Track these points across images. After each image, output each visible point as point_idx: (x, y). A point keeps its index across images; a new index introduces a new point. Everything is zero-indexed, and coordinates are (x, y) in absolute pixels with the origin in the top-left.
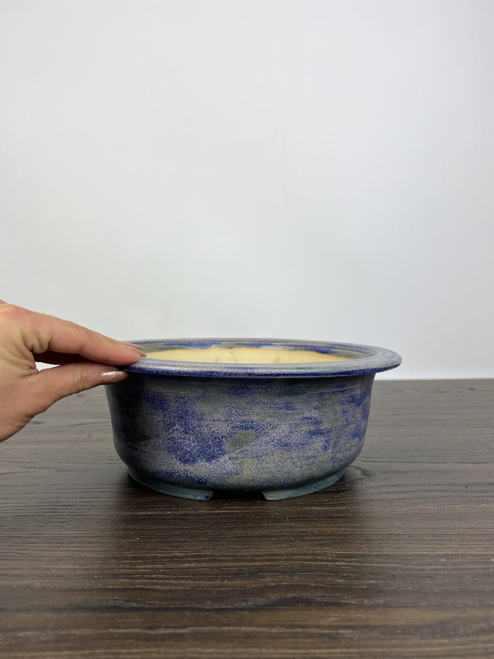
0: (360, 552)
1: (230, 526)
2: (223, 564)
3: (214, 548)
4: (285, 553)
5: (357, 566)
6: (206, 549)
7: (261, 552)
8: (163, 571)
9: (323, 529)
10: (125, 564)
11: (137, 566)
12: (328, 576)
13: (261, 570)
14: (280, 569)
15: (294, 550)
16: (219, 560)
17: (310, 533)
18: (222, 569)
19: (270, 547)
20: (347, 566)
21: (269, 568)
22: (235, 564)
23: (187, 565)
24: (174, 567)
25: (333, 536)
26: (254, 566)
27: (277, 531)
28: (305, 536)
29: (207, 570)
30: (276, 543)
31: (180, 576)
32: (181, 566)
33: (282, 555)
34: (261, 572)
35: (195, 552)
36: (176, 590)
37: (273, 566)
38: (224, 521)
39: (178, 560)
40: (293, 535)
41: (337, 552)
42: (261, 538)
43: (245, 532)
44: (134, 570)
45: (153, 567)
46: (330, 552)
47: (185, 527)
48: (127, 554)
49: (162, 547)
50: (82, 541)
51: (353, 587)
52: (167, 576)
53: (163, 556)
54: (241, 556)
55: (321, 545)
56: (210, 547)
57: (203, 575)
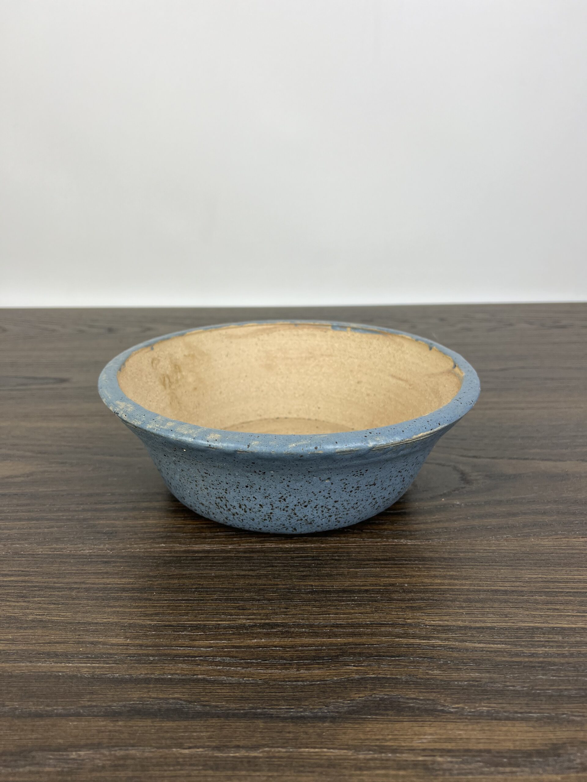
6: (276, 614)
8: (229, 652)
14: (364, 651)
19: (352, 611)
21: (352, 648)
26: (336, 645)
33: (367, 626)
34: (343, 654)
37: (356, 645)
41: (432, 622)
42: (341, 594)
45: (217, 643)
55: (412, 608)
56: (282, 610)
57: (275, 659)
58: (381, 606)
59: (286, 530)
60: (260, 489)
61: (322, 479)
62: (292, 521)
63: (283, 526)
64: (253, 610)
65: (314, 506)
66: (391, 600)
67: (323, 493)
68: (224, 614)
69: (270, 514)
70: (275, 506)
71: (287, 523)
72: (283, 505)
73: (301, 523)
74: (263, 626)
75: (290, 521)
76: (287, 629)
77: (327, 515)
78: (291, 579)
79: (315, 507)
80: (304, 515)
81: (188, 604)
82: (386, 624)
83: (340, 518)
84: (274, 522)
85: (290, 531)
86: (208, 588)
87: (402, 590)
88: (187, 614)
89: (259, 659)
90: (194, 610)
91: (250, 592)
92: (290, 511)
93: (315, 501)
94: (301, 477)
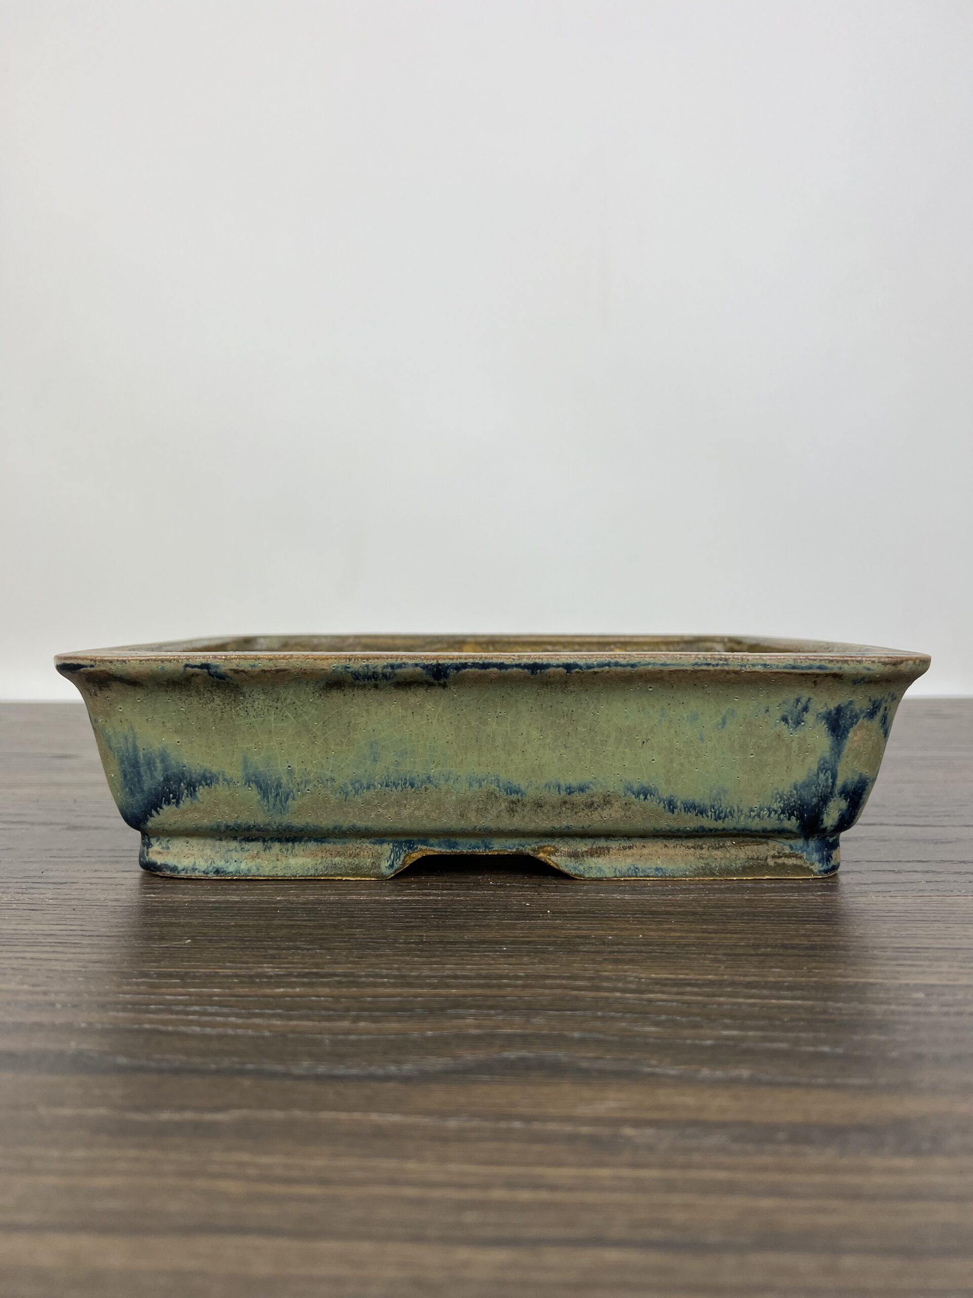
0: (710, 977)
1: (412, 922)
2: (370, 991)
3: (358, 961)
4: (525, 973)
5: (698, 1003)
7: (469, 969)
9: (629, 932)
10: (138, 984)
11: (163, 989)
12: (622, 1019)
13: (457, 1003)
15: (548, 969)
16: (363, 983)
17: (595, 938)
18: (362, 999)
20: (673, 1001)
22: (398, 991)
23: (282, 990)
24: (249, 994)
25: (649, 945)
27: (516, 934)
28: (582, 944)
29: (325, 1001)
30: (509, 955)
31: (257, 1011)
32: (268, 991)
35: (312, 966)
36: (236, 1037)
38: (400, 914)
39: (266, 980)
40: (555, 941)
43: (442, 934)
44: (153, 997)
46: (634, 974)
47: (304, 923)
48: (152, 968)
49: (238, 957)
50: (60, 943)
51: (679, 1041)
52: (225, 1010)
53: (232, 972)
54: (417, 977)
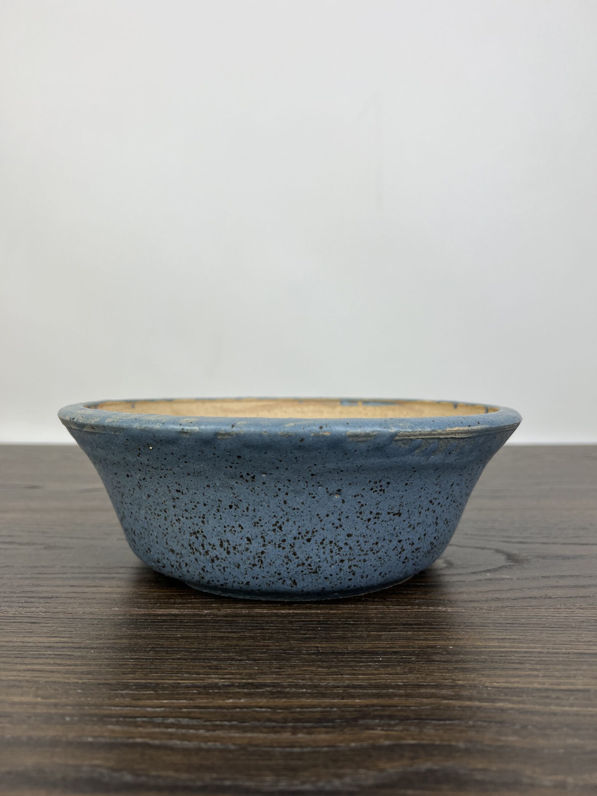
58: (417, 667)
59: (283, 584)
60: (247, 509)
61: (330, 491)
62: (291, 566)
63: (279, 577)
64: (232, 669)
65: (321, 541)
66: (430, 661)
67: (332, 518)
68: (186, 673)
69: (260, 555)
70: (267, 539)
71: (283, 570)
72: (277, 537)
73: (302, 571)
74: (244, 686)
75: (288, 566)
76: (279, 689)
77: (337, 558)
78: (288, 641)
79: (322, 543)
80: (306, 556)
81: (138, 663)
82: (426, 685)
83: (355, 565)
84: (266, 570)
85: (287, 586)
86: (169, 648)
87: (446, 652)
88: (133, 673)
89: (234, 721)
90: (144, 669)
91: (229, 652)
92: (288, 548)
93: (321, 531)
94: (302, 484)
